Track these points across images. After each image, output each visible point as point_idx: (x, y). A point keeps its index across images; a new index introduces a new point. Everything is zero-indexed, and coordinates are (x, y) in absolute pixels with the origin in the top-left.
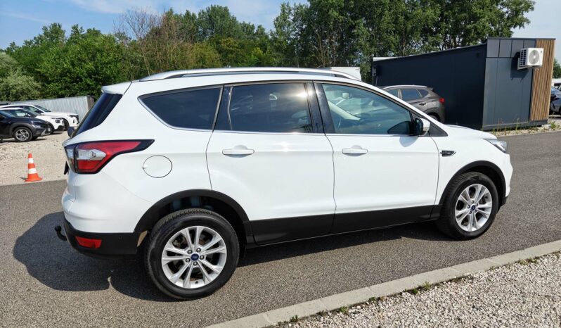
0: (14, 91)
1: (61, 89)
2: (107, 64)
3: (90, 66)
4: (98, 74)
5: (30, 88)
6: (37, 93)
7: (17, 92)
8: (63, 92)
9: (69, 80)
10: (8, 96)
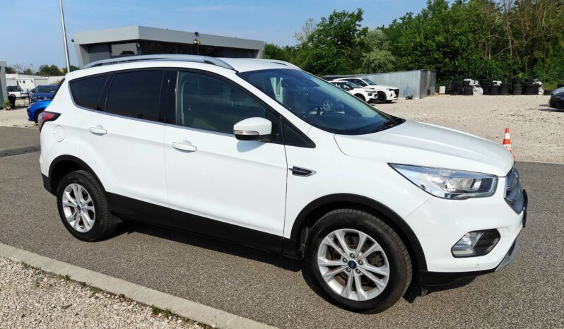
0: (373, 65)
1: (410, 63)
2: (459, 35)
3: (440, 38)
4: (448, 47)
5: (386, 62)
6: (391, 66)
7: (375, 66)
8: (412, 65)
9: (419, 53)
10: (368, 70)
